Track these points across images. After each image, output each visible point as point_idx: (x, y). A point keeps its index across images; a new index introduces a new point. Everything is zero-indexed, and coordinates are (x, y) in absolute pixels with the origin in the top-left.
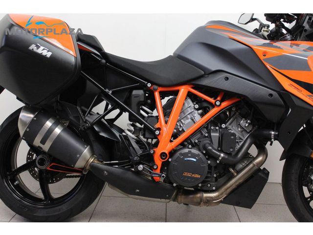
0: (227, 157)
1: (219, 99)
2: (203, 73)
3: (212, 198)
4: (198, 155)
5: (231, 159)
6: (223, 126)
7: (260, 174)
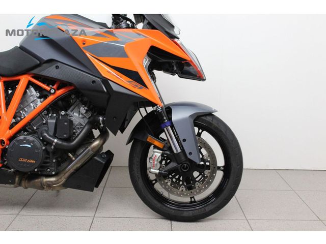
0: (60, 142)
1: (55, 87)
2: (38, 62)
3: (52, 182)
4: (33, 142)
5: (65, 144)
6: (63, 113)
7: (95, 158)
